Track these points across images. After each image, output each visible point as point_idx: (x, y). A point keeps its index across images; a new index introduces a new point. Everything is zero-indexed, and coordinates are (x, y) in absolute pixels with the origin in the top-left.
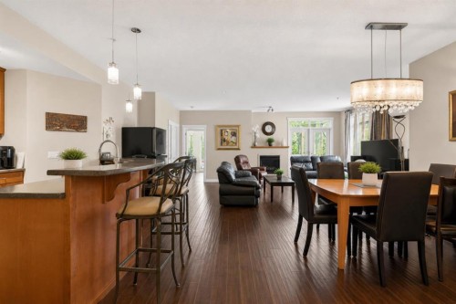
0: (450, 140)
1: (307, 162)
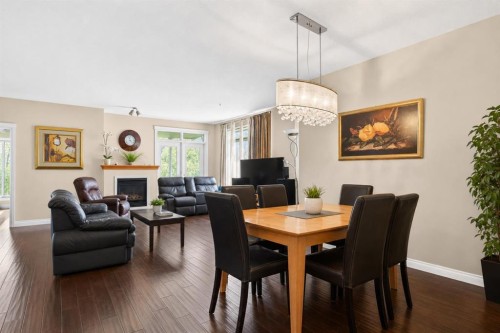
0: (340, 160)
1: (179, 185)
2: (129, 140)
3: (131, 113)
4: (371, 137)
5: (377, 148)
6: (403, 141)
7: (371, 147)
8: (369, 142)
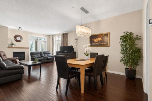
1: (38, 54)
2: (18, 38)
3: (19, 29)
4: (97, 41)
5: (99, 44)
6: (105, 43)
7: (97, 44)
8: (97, 43)
